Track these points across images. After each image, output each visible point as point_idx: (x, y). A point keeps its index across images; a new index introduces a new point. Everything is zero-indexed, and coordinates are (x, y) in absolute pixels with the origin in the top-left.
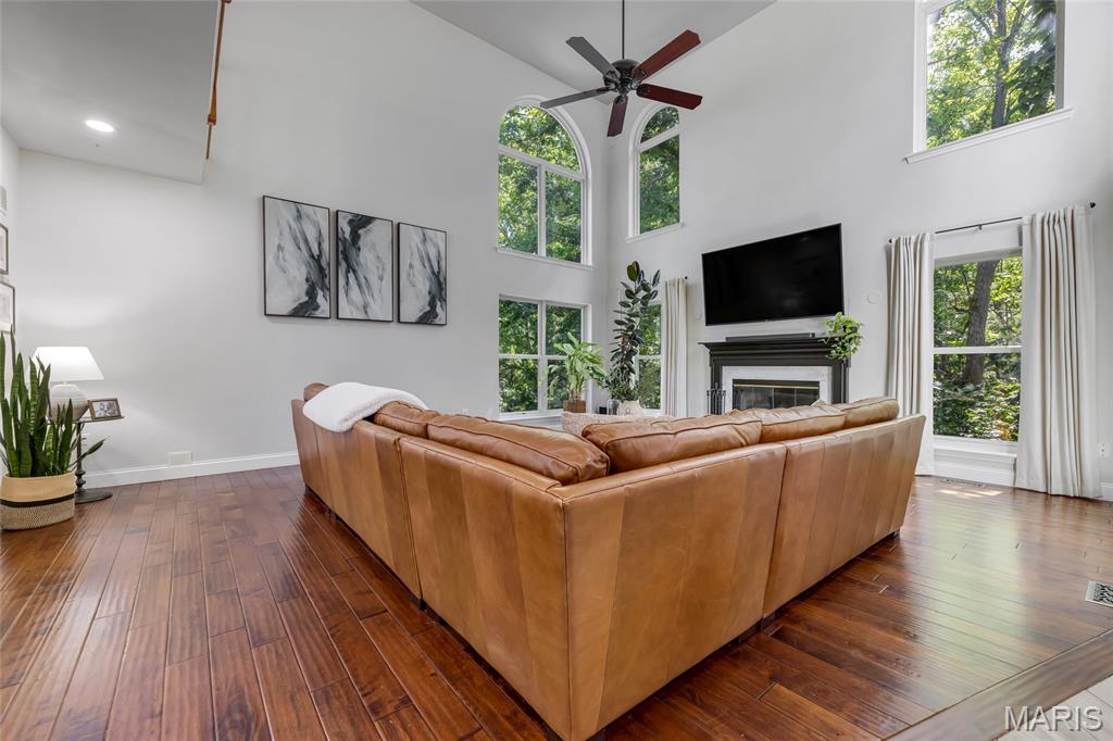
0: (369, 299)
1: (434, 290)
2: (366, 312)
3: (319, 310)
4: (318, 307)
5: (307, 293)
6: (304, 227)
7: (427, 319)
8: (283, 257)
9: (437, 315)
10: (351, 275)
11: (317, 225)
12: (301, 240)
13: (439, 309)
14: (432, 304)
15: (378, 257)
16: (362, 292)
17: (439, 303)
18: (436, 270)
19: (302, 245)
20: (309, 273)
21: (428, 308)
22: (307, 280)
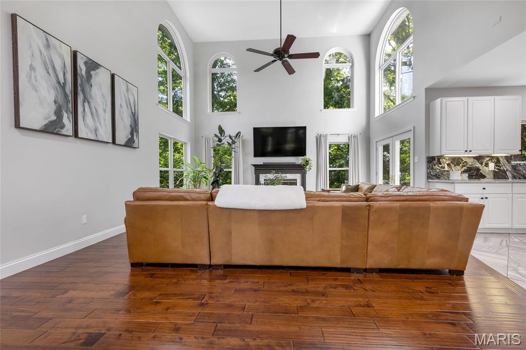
0: (98, 124)
1: (133, 125)
2: (96, 135)
3: (65, 129)
4: (63, 127)
5: (55, 113)
6: (52, 55)
7: (130, 144)
8: (35, 78)
9: (134, 141)
10: (86, 104)
11: (61, 56)
12: (49, 67)
13: (135, 137)
14: (132, 134)
15: (103, 95)
16: (93, 119)
17: (135, 133)
18: (133, 112)
19: (51, 71)
20: (56, 96)
21: (130, 136)
22: (55, 102)
